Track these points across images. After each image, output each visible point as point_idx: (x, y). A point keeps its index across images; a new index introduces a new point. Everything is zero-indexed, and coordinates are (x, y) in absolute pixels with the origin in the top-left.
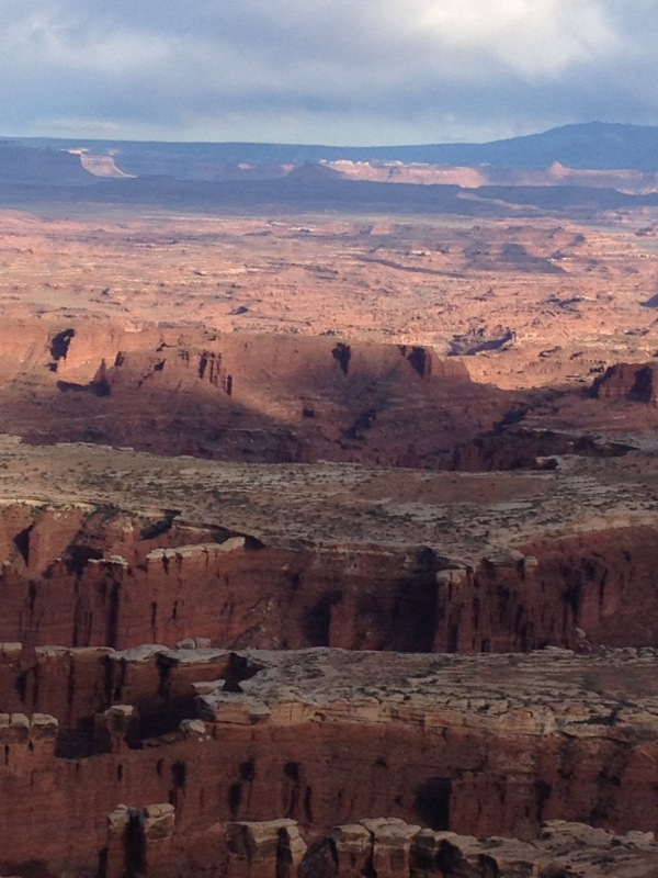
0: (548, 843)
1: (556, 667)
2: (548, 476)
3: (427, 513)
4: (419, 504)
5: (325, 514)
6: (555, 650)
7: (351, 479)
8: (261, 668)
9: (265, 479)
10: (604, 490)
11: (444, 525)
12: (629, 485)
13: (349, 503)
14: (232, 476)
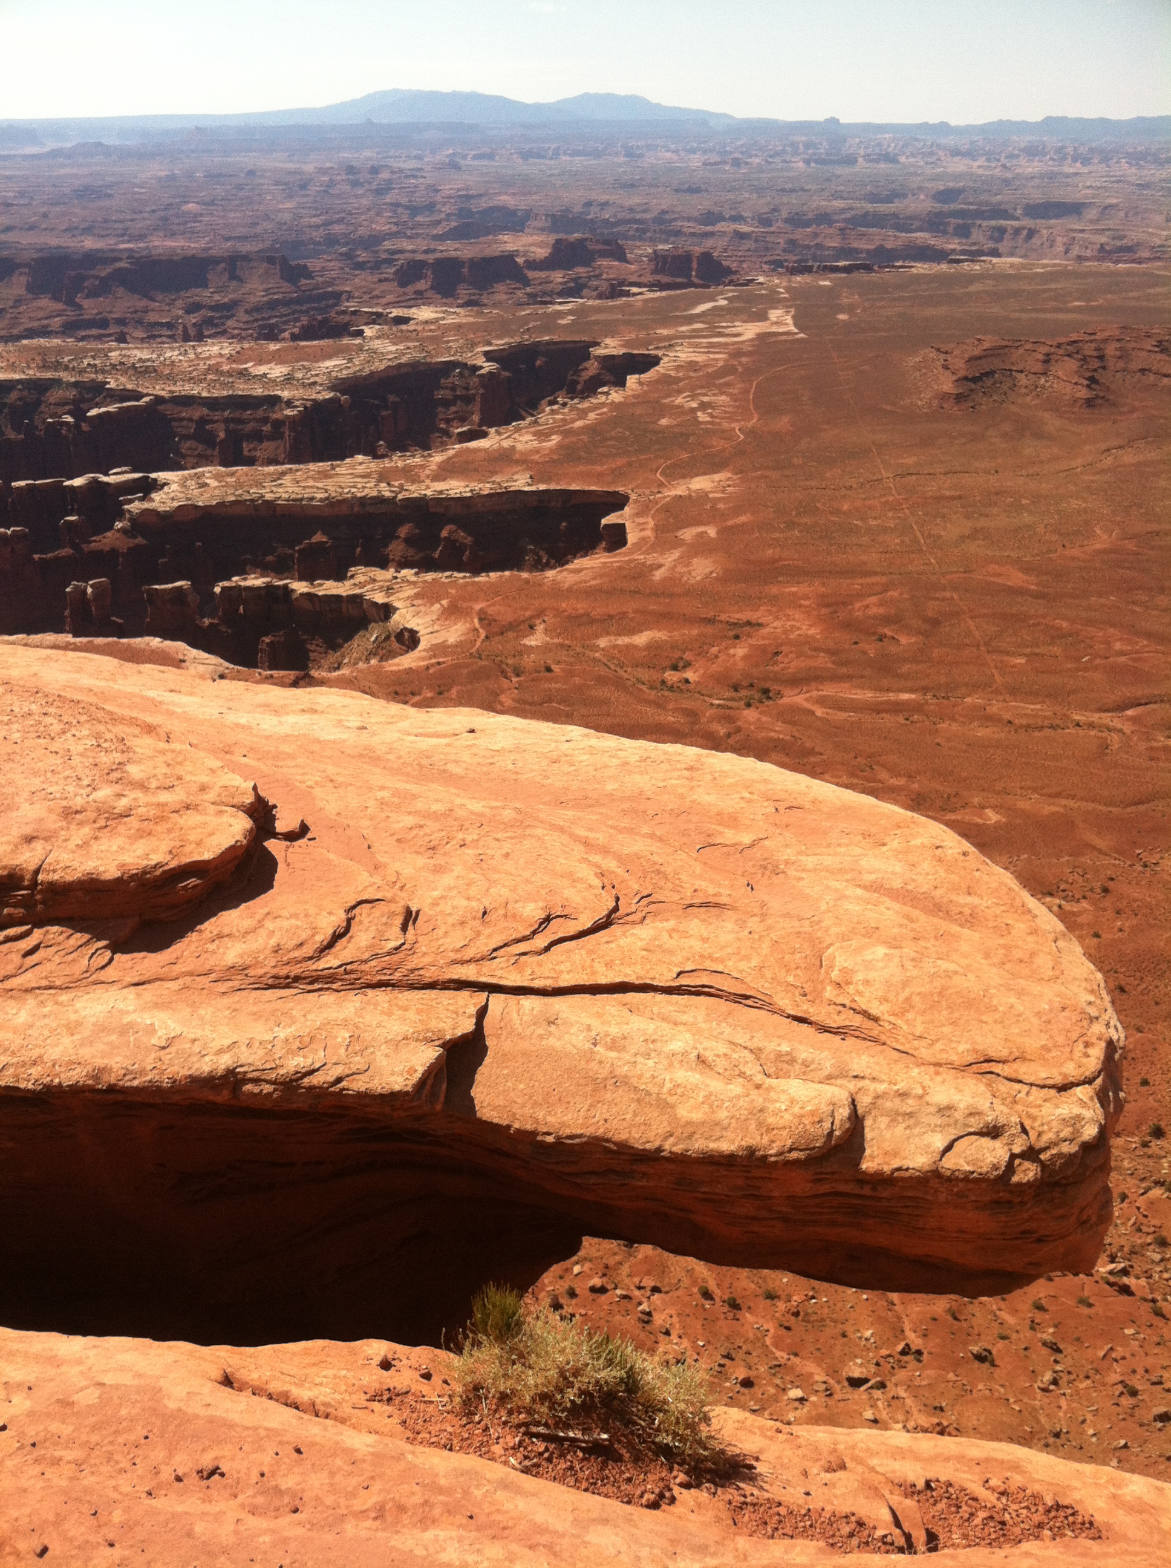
0: (352, 581)
1: (360, 469)
2: (358, 341)
3: (277, 371)
4: (272, 365)
5: (210, 377)
6: (360, 458)
7: (226, 352)
8: (165, 484)
9: (168, 355)
10: (393, 348)
11: (289, 379)
12: (410, 344)
13: (225, 368)
14: (145, 355)
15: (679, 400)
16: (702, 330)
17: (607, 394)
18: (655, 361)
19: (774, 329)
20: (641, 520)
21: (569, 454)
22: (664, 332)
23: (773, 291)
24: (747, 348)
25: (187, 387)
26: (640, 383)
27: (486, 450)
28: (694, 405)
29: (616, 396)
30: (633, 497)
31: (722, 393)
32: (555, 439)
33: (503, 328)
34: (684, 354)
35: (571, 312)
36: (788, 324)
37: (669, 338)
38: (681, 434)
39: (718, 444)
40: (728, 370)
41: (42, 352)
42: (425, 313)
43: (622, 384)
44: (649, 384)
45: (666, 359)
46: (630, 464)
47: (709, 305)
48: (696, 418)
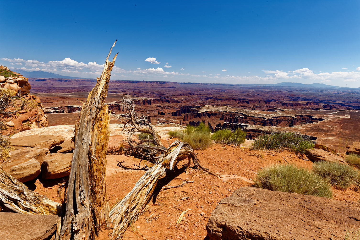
1: (274, 128)
2: (276, 112)
3: (264, 115)
5: (256, 114)
6: (274, 126)
7: (258, 112)
8: (248, 126)
9: (251, 111)
10: (281, 114)
11: (266, 116)
12: (284, 113)
14: (248, 111)
15: (327, 126)
16: (332, 116)
17: (314, 123)
18: (324, 120)
19: (346, 117)
20: (319, 142)
21: (307, 131)
22: (325, 116)
23: (346, 112)
24: (341, 119)
25: (253, 115)
26: (320, 122)
27: (293, 128)
28: (330, 127)
29: (316, 124)
30: (318, 138)
31: (336, 126)
32: (305, 128)
33: (298, 113)
34: (329, 119)
35: (309, 112)
36: (349, 117)
37: (326, 117)
38: (327, 130)
39: (334, 133)
40: (336, 122)
41: (236, 109)
42: (286, 110)
43: (317, 122)
44: (322, 123)
45: (325, 120)
46: (318, 133)
47: (334, 113)
48: (330, 129)
